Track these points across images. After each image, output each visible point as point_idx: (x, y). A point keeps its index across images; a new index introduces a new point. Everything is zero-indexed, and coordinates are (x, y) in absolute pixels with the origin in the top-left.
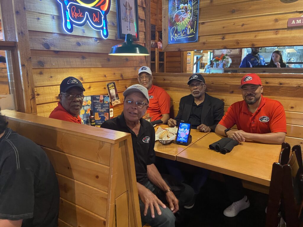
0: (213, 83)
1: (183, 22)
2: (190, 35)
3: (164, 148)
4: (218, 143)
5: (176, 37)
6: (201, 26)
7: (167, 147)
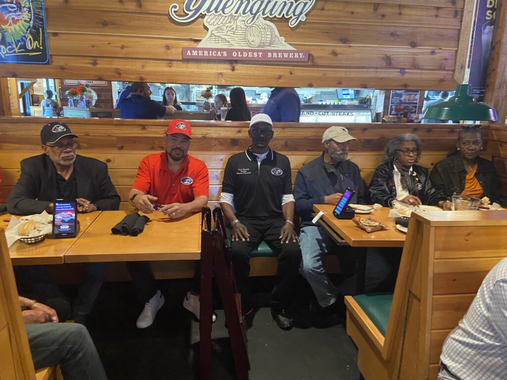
2: (33, 51)
5: (4, 51)
6: (52, 38)
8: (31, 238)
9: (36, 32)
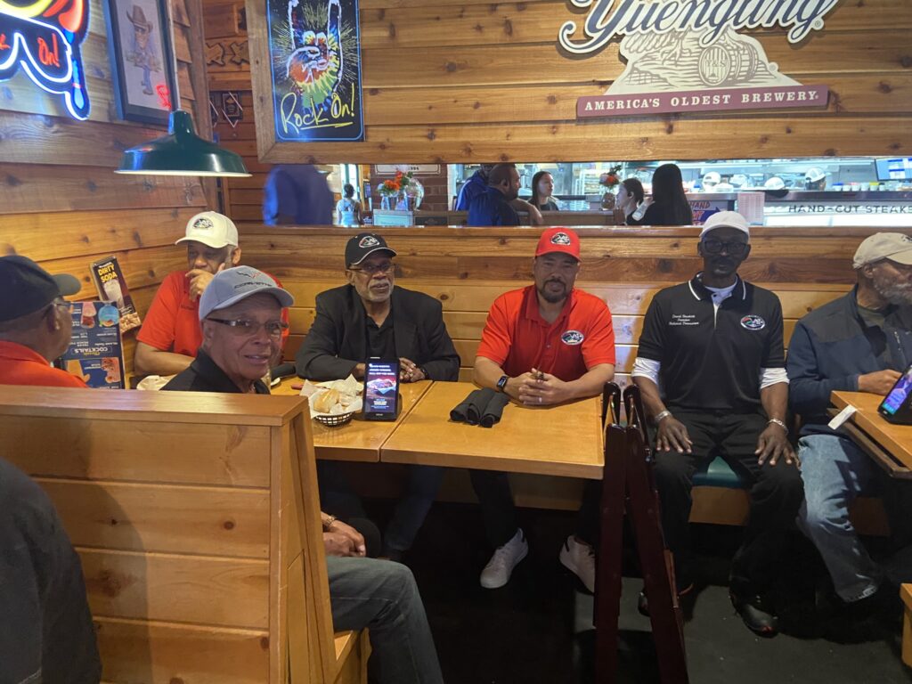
0: (414, 254)
1: (318, 82)
2: (340, 120)
3: (333, 436)
4: (471, 404)
5: (299, 123)
6: (369, 97)
7: (342, 434)
8: (332, 417)
9: (346, 89)
